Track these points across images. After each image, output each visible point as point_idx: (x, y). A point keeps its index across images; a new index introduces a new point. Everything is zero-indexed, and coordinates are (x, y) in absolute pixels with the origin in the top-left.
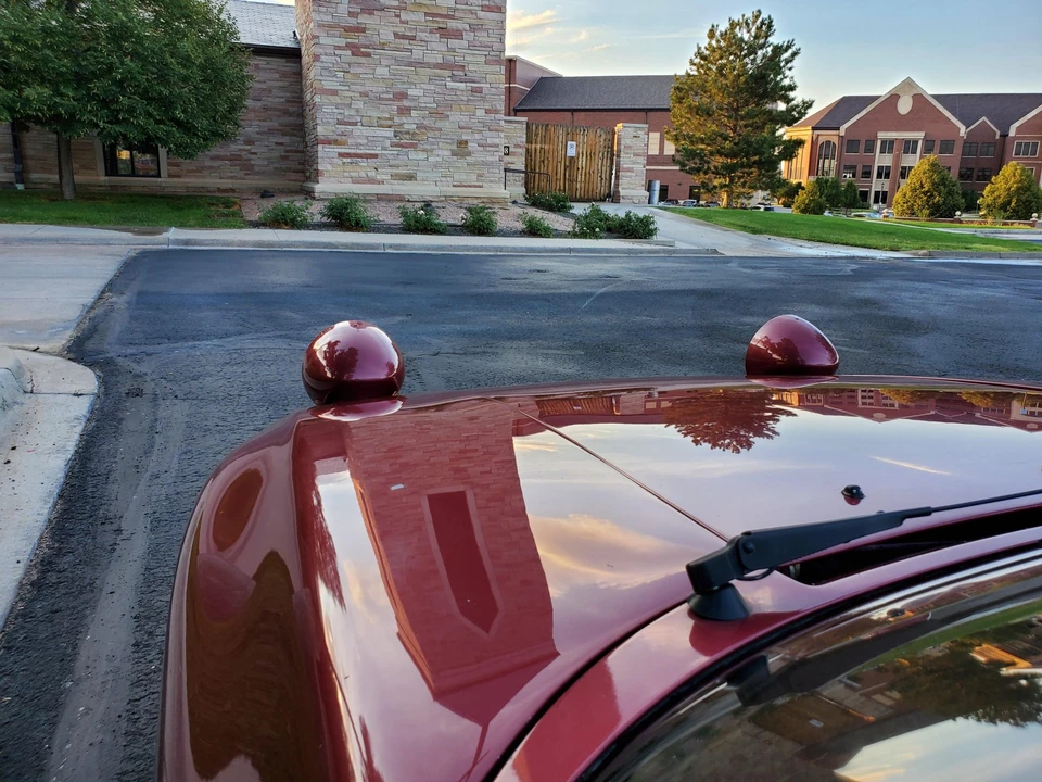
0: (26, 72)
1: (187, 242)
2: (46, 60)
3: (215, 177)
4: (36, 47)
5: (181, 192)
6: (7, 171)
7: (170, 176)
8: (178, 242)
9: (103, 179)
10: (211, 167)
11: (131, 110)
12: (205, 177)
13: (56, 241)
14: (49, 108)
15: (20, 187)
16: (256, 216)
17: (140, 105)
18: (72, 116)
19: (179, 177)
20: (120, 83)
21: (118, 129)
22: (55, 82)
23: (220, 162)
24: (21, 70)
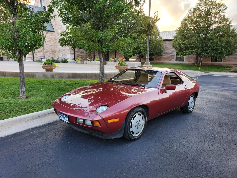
0: (195, 47)
1: (212, 74)
2: (197, 45)
3: (233, 62)
4: (196, 43)
5: (225, 65)
6: (195, 61)
7: (224, 62)
8: (210, 74)
9: (210, 62)
10: (233, 60)
11: (210, 52)
12: (231, 62)
13: (191, 73)
14: (197, 52)
15: (196, 64)
16: (232, 70)
17: (211, 51)
18: (200, 53)
19: (225, 62)
20: (209, 48)
21: (207, 55)
22: (198, 48)
23: (235, 59)
24: (194, 47)
